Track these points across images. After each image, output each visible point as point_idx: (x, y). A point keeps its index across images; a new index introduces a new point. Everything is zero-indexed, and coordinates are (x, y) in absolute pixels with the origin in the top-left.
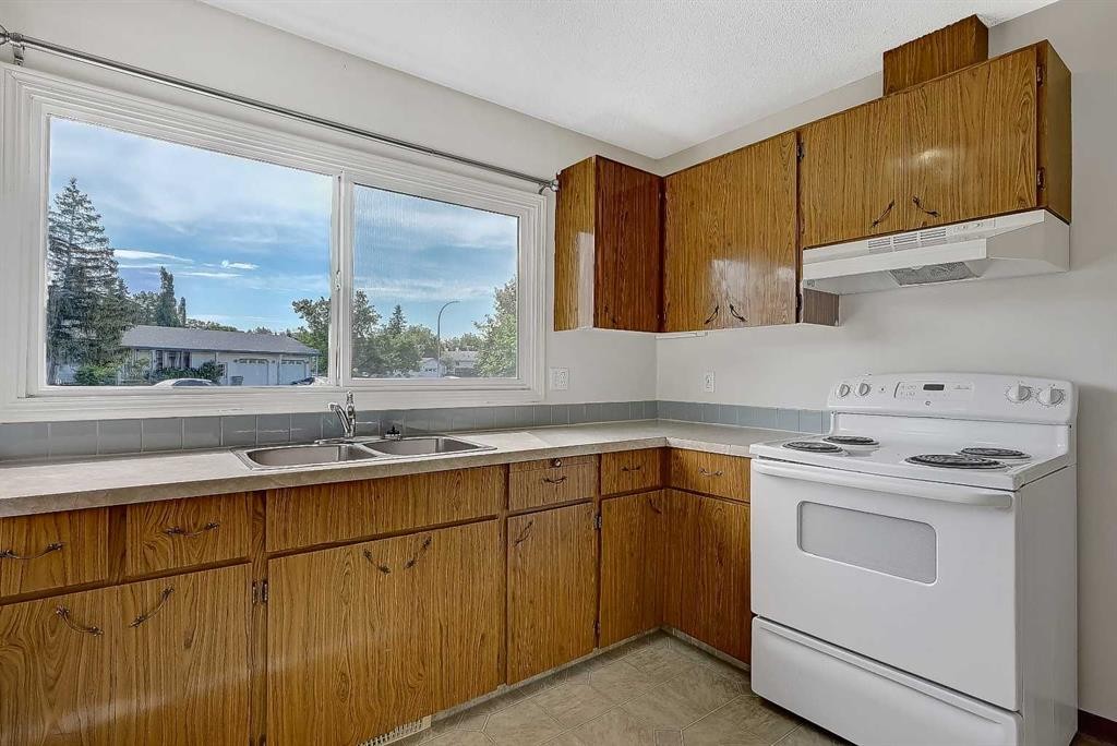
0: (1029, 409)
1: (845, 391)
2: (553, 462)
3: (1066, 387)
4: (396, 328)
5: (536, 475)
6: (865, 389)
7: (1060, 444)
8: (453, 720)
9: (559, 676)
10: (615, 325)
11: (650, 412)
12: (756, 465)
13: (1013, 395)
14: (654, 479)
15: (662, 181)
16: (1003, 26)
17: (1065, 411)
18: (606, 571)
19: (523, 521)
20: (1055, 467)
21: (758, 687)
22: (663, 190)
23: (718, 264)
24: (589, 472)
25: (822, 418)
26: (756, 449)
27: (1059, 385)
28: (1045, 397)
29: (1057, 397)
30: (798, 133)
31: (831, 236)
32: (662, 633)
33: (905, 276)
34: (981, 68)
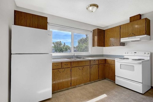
0: (145, 55)
1: (126, 53)
2: (94, 60)
3: (149, 53)
4: (64, 45)
5: (93, 61)
6: (128, 53)
7: (148, 58)
8: (85, 84)
9: (95, 82)
10: (99, 46)
11: (102, 56)
12: (116, 61)
13: (144, 53)
14: (104, 63)
15: (104, 31)
16: (143, 15)
17: (149, 55)
18: (99, 72)
19: (92, 66)
20: (148, 61)
21: (116, 83)
22: (104, 32)
23: (110, 39)
24: (98, 62)
25: (123, 56)
26: (116, 59)
27: (149, 52)
28: (147, 54)
29: (148, 54)
30: (120, 26)
31: (124, 37)
32: (105, 79)
33: (132, 41)
34: (140, 20)
